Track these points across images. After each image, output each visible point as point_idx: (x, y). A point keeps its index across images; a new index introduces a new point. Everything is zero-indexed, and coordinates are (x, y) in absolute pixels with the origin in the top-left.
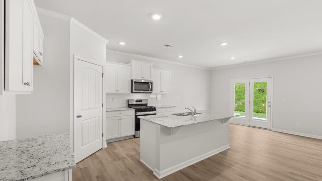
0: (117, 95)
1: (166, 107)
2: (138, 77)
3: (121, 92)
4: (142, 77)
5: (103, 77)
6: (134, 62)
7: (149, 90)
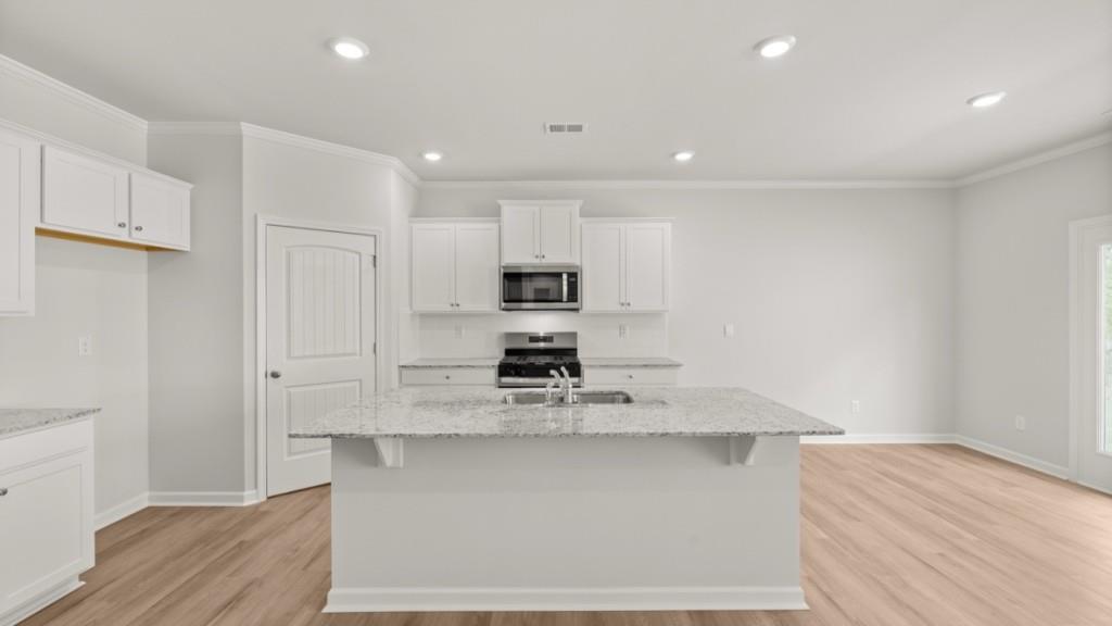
0: (452, 318)
1: (628, 366)
2: (522, 257)
3: (466, 307)
4: (537, 257)
5: (375, 266)
6: (509, 210)
7: (561, 301)
